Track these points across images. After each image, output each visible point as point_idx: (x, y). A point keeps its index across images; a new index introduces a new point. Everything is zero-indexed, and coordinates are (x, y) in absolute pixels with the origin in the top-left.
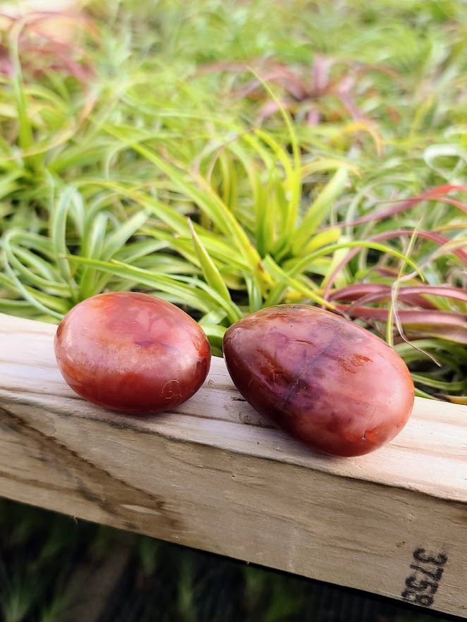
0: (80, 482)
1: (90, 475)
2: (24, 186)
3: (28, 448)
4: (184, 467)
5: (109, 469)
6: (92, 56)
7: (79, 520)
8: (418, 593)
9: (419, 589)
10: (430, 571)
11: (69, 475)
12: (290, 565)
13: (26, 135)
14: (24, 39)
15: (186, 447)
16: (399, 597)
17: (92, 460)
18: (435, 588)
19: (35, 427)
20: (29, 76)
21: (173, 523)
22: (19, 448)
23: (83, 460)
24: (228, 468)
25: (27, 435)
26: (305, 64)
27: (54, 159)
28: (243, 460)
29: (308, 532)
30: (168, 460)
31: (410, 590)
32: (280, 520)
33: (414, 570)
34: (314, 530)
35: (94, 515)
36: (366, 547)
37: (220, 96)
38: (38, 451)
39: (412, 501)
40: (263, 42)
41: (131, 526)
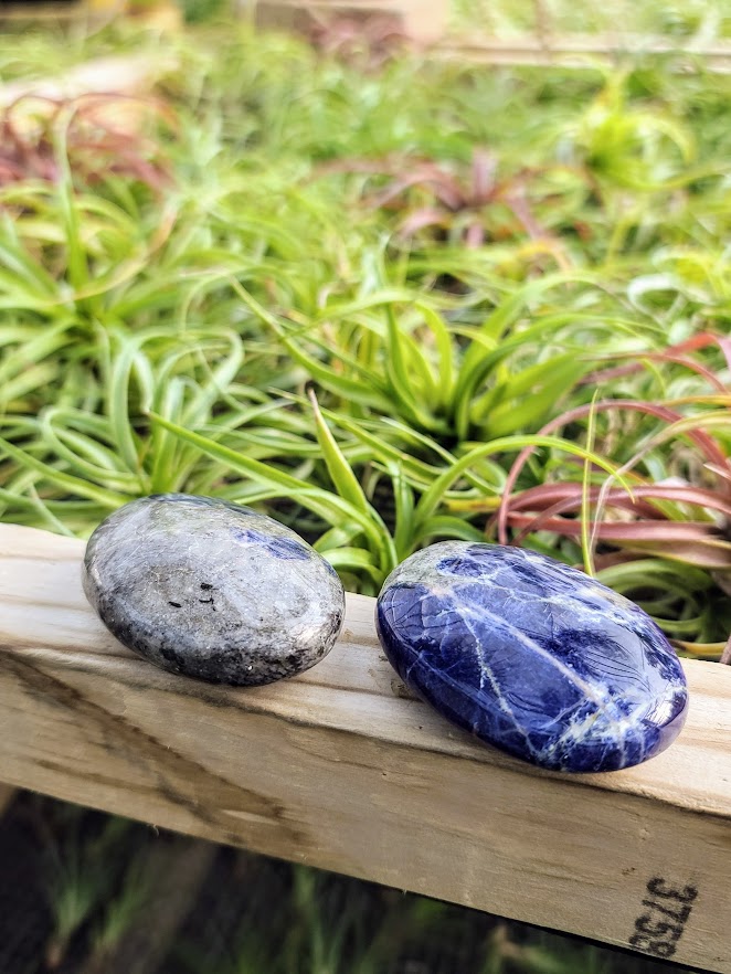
0: (161, 778)
1: (175, 769)
2: (77, 339)
3: (86, 731)
4: (312, 760)
5: (204, 762)
6: (168, 152)
7: (160, 829)
8: (653, 939)
9: (655, 934)
10: (672, 909)
11: (146, 769)
12: (467, 896)
13: (77, 267)
14: (75, 130)
15: (315, 734)
16: (626, 944)
17: (180, 749)
18: (678, 933)
19: (97, 702)
20: (81, 182)
21: (297, 837)
22: (72, 731)
23: (165, 749)
24: (378, 765)
25: (84, 713)
26: (461, 161)
27: (116, 301)
28: (397, 752)
29: (493, 851)
30: (288, 750)
31: (641, 934)
32: (452, 835)
33: (649, 908)
34: (502, 849)
35: (182, 822)
36: (576, 874)
37: (346, 208)
38: (101, 735)
39: (646, 811)
40: (402, 129)
41: (236, 839)
